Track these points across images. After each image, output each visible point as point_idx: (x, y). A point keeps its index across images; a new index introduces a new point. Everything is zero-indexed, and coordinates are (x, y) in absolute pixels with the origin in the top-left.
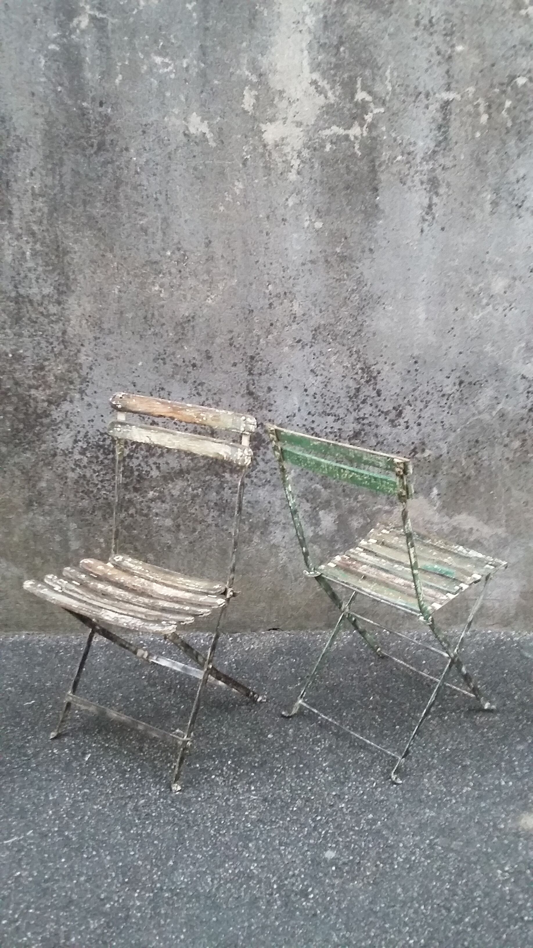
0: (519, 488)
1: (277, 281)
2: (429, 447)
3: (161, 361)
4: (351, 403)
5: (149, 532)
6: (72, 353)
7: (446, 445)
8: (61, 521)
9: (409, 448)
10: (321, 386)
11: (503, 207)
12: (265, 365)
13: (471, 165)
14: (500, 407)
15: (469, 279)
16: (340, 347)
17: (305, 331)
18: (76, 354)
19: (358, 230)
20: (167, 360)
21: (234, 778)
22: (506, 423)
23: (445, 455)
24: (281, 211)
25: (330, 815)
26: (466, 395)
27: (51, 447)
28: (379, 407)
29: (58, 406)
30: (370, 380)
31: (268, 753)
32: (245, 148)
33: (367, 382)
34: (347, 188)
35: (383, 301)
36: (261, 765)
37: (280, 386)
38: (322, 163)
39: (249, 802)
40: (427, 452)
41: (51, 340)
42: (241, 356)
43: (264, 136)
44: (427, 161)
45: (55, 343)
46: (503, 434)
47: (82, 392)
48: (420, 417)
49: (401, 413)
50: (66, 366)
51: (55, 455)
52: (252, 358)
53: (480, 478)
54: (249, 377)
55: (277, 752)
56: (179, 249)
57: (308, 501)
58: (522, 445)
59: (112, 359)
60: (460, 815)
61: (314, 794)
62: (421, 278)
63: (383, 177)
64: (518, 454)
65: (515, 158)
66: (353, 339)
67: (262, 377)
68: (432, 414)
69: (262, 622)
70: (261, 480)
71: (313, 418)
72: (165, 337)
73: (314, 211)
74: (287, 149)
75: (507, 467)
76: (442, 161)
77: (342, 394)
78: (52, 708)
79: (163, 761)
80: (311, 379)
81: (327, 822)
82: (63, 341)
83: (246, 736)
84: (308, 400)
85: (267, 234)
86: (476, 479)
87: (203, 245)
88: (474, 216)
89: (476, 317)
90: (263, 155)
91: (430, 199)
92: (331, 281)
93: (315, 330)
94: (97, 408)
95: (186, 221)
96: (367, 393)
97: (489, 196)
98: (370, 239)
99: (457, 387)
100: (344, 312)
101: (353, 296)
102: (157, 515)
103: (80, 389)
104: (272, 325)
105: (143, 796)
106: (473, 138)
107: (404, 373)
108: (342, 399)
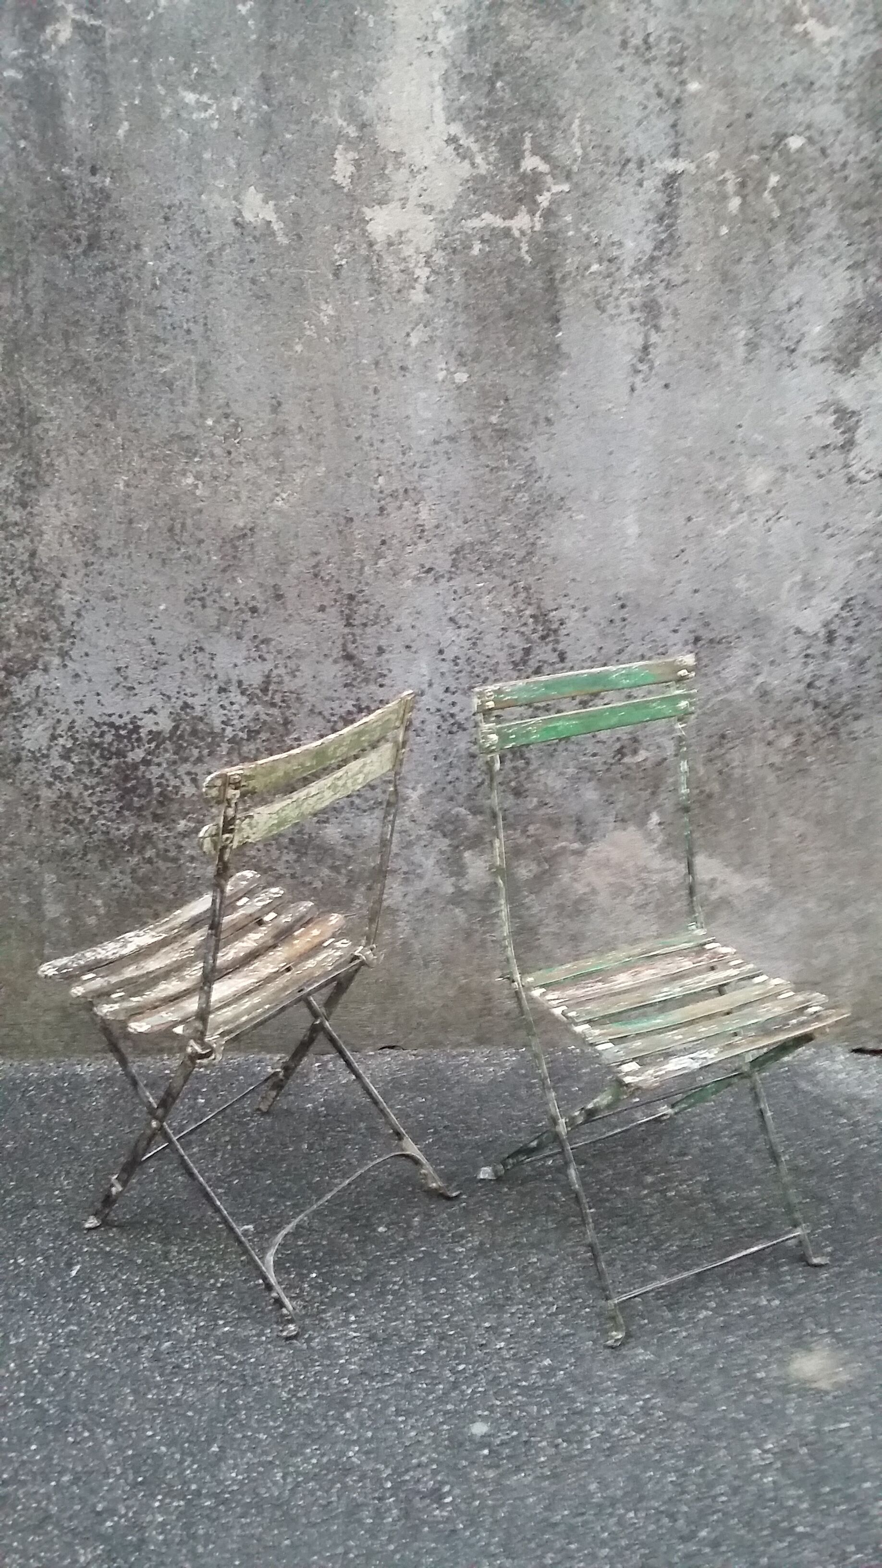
0: (791, 812)
1: (393, 470)
2: (645, 744)
3: (198, 603)
4: (516, 673)
5: (179, 887)
6: (47, 588)
7: (672, 743)
8: (28, 870)
9: (610, 747)
10: (467, 645)
11: (765, 351)
12: (373, 610)
13: (711, 281)
14: (759, 680)
15: (711, 469)
16: (497, 580)
17: (440, 555)
18: (53, 591)
19: (526, 386)
20: (209, 603)
21: (322, 1303)
22: (770, 706)
23: (673, 758)
24: (397, 354)
25: (480, 1362)
26: (706, 661)
27: (11, 747)
29: (23, 677)
30: (548, 635)
31: (378, 1259)
32: (338, 248)
33: (543, 638)
34: (509, 316)
35: (568, 503)
36: (367, 1279)
37: (398, 644)
38: (466, 274)
39: (346, 1341)
40: (642, 755)
41: (11, 567)
42: (333, 595)
43: (369, 228)
44: (641, 274)
45: (18, 573)
46: (766, 724)
47: (63, 654)
50: (37, 610)
51: (18, 760)
52: (351, 597)
53: (728, 796)
54: (347, 630)
55: (393, 1256)
56: (227, 416)
57: (445, 835)
58: (797, 743)
59: (114, 598)
60: (693, 1356)
61: (454, 1326)
62: (632, 467)
63: (568, 299)
64: (790, 757)
65: (785, 270)
66: (519, 568)
67: (369, 630)
69: (370, 1035)
70: (366, 800)
71: (454, 698)
72: (205, 563)
73: (454, 354)
74: (408, 251)
75: (771, 778)
76: (665, 273)
77: (502, 657)
78: (16, 1188)
79: (202, 1274)
80: (450, 633)
81: (475, 1374)
82: (31, 569)
83: (342, 1229)
84: (445, 667)
85: (376, 391)
86: (721, 799)
87: (268, 409)
88: (718, 365)
89: (722, 532)
90: (367, 260)
91: (646, 337)
92: (481, 471)
93: (457, 552)
94: (90, 680)
95: (238, 369)
96: (543, 657)
97: (742, 333)
98: (547, 402)
99: (691, 648)
100: (504, 523)
101: (520, 495)
102: (192, 859)
103: (61, 648)
104: (383, 543)
105: (168, 1334)
106: (717, 236)
107: (604, 623)
108: (501, 667)
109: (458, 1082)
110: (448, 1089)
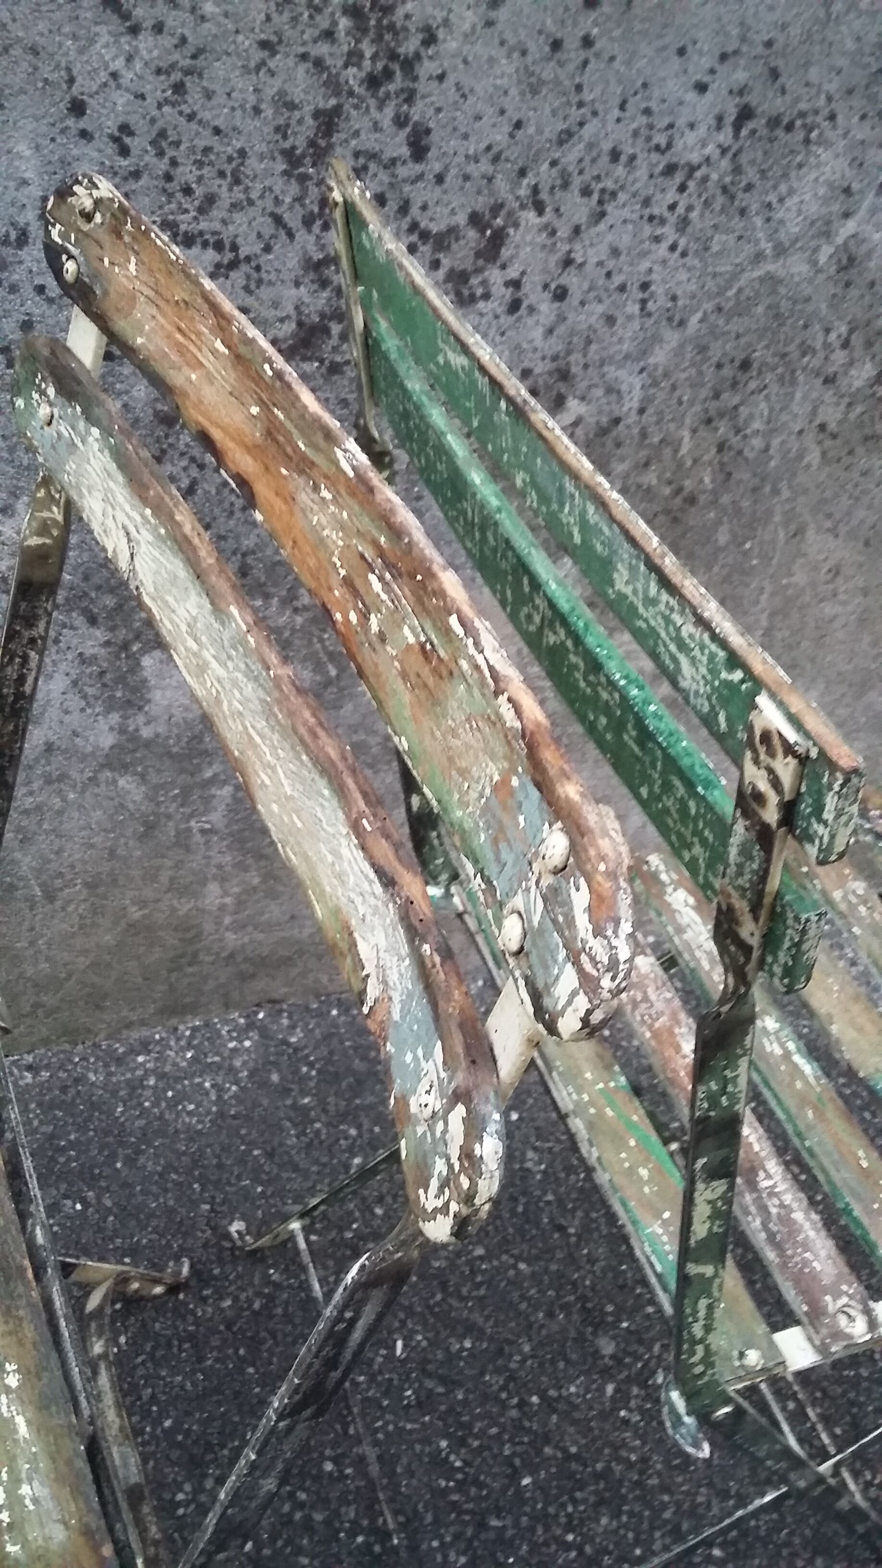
0: (829, 524)
2: (582, 385)
4: (294, 189)
7: (637, 382)
14: (851, 226)
22: (854, 292)
23: (633, 417)
26: (751, 174)
28: (415, 211)
30: (388, 74)
33: (373, 82)
46: (833, 336)
48: (568, 262)
49: (498, 240)
53: (725, 499)
57: (93, 621)
64: (859, 409)
68: (615, 252)
75: (814, 457)
86: (714, 503)
96: (368, 141)
99: (725, 136)
107: (537, 48)
108: (253, 165)
109: (144, 1136)
110: (130, 1161)
